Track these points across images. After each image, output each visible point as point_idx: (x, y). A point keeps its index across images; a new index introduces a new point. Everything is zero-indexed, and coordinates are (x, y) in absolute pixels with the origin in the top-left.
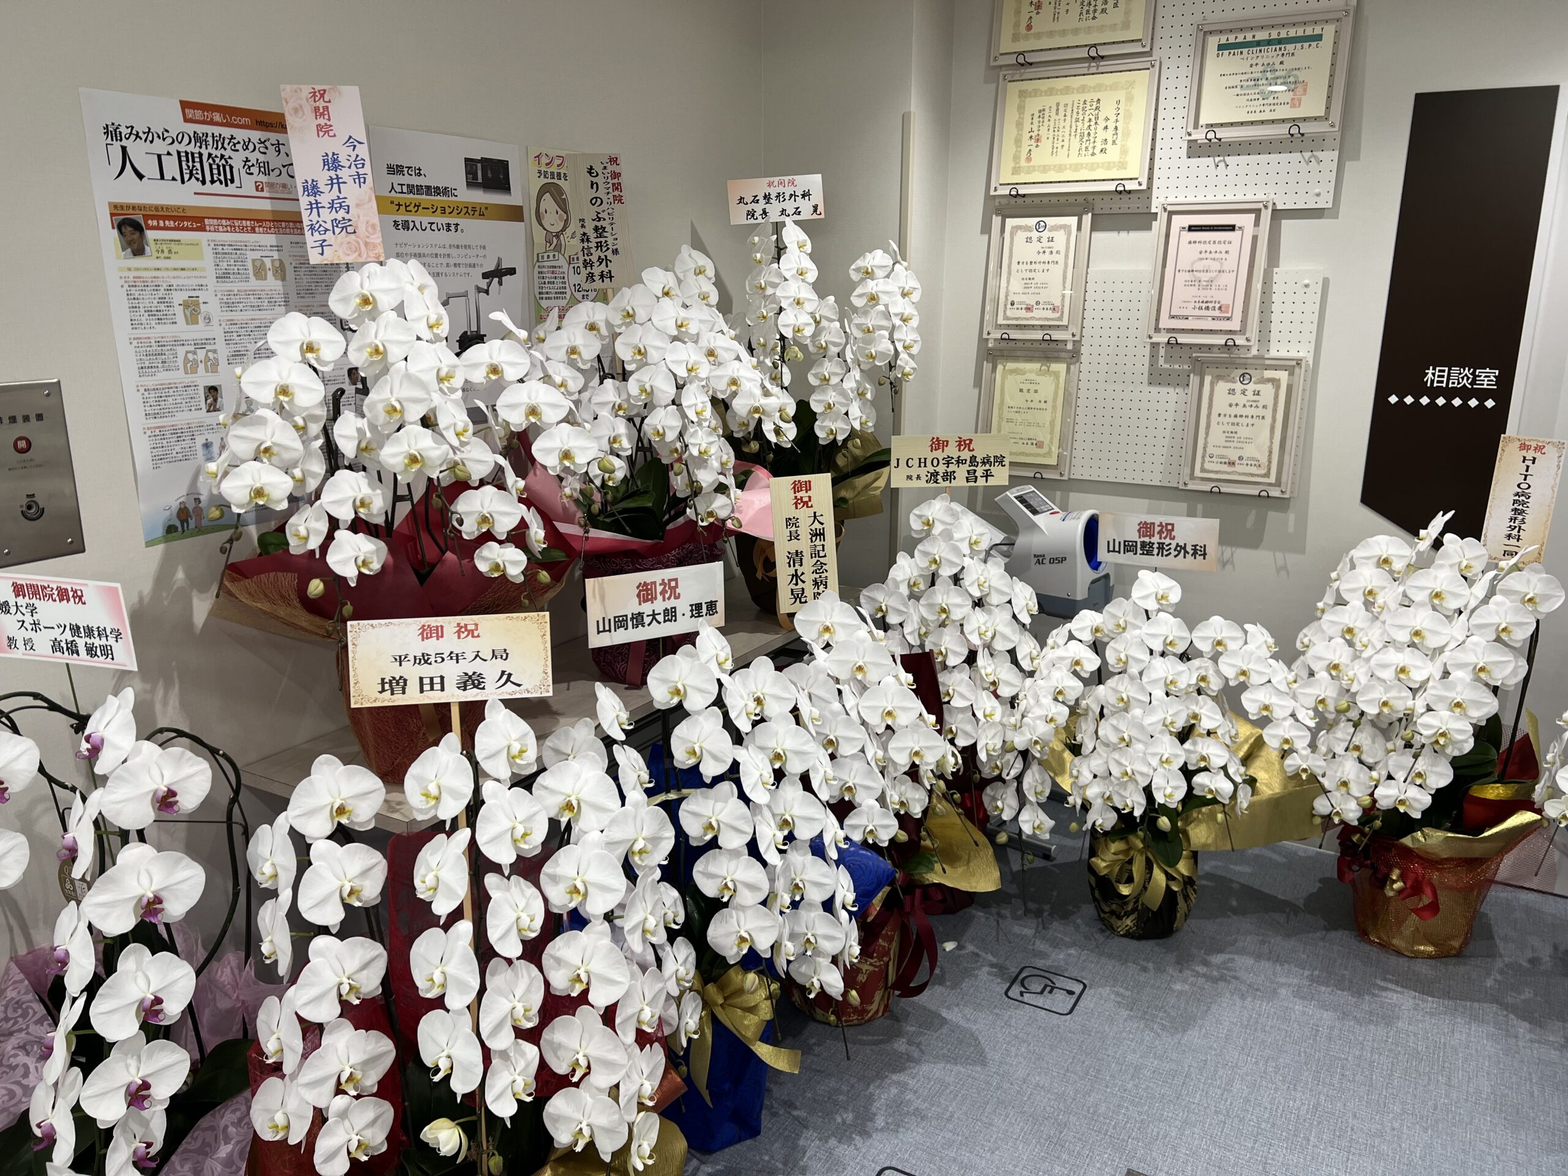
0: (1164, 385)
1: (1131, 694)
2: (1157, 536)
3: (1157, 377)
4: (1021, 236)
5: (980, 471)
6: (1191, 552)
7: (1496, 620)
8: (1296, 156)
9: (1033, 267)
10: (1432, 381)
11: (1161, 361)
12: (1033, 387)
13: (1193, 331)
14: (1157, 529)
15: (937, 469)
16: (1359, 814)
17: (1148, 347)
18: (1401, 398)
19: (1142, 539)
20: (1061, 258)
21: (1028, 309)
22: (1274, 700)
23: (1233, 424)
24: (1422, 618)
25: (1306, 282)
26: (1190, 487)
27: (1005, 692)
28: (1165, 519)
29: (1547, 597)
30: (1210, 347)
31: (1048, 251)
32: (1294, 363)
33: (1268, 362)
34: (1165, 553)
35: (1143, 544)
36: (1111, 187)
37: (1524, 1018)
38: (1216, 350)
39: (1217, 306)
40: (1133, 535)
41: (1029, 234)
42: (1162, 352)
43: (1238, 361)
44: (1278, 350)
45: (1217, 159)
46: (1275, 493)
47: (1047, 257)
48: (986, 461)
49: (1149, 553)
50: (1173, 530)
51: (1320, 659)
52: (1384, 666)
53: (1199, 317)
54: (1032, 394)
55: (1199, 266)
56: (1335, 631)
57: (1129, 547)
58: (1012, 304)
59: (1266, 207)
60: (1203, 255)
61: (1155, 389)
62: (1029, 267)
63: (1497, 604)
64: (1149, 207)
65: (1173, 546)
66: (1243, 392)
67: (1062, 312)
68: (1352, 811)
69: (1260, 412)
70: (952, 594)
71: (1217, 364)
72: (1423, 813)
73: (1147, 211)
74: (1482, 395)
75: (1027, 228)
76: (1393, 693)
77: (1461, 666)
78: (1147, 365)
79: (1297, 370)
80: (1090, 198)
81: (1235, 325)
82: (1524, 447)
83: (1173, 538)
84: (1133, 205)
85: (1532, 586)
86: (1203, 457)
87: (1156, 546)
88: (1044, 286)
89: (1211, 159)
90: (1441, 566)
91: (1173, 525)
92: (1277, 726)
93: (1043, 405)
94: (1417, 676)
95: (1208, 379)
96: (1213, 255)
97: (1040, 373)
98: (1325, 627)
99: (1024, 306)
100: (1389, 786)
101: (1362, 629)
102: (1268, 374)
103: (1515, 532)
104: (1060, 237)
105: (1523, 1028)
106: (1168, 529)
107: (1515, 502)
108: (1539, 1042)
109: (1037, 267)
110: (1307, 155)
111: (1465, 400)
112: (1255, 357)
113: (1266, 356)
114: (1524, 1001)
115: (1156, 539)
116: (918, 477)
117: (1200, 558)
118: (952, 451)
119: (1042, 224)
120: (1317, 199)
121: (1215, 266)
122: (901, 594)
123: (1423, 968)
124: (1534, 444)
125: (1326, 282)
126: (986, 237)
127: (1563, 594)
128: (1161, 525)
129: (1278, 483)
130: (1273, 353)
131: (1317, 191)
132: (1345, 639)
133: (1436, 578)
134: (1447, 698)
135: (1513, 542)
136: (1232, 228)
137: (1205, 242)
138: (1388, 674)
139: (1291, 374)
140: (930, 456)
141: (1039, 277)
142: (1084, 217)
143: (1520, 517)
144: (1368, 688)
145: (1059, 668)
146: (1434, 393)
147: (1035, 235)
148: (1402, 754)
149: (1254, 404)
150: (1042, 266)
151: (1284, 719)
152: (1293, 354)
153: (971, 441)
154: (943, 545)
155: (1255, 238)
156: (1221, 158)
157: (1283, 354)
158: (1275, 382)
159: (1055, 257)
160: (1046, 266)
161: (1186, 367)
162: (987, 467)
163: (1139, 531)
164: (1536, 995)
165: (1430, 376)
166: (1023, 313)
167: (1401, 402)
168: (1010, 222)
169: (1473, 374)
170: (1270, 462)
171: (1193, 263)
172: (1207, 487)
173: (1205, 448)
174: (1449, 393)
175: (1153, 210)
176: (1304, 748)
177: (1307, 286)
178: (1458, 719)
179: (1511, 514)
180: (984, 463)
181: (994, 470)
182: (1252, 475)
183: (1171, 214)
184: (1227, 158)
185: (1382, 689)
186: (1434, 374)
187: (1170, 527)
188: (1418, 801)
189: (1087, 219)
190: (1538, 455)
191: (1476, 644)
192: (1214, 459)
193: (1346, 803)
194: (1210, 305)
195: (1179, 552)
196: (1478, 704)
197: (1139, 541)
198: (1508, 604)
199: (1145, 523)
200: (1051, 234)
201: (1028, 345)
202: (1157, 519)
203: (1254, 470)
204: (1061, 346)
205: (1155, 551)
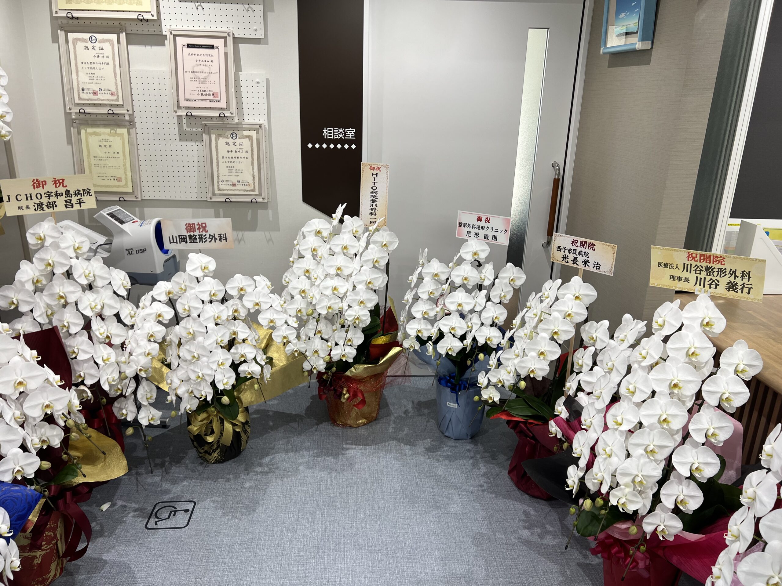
0: (189, 141)
1: (195, 329)
2: (197, 231)
3: (184, 136)
4: (80, 46)
5: (74, 200)
6: (218, 238)
7: (372, 257)
8: (240, 6)
9: (93, 66)
10: (327, 135)
11: (185, 126)
12: (108, 144)
13: (199, 108)
14: (197, 227)
15: (41, 201)
16: (325, 366)
17: (176, 118)
18: (314, 145)
19: (189, 234)
20: (110, 61)
21: (95, 93)
22: (275, 316)
23: (231, 162)
24: (340, 260)
25: (258, 80)
26: (213, 200)
27: (117, 341)
28: (201, 221)
29: (391, 243)
30: (211, 118)
31: (101, 56)
32: (258, 126)
33: (244, 126)
34: (204, 241)
35: (190, 237)
36: (134, 16)
37: (406, 444)
38: (215, 119)
39: (211, 93)
40: (184, 233)
41: (86, 44)
42: (184, 121)
43: (228, 126)
44: (249, 119)
45: (197, 4)
46: (260, 200)
47: (100, 60)
48: (77, 193)
49: (195, 242)
50: (206, 226)
51: (295, 288)
52: (326, 288)
53: (202, 100)
54: (108, 149)
55: (197, 69)
56: (300, 272)
57: (182, 239)
58: (83, 90)
59: (229, 35)
60: (198, 63)
61: (184, 143)
62: (90, 66)
63: (371, 249)
64: (161, 31)
65: (208, 236)
66: (234, 144)
67: (118, 96)
68: (321, 365)
69: (244, 154)
70: (66, 285)
71: (217, 128)
72: (354, 359)
73: (160, 33)
74: (350, 142)
75: (84, 40)
76: (332, 301)
77: (360, 282)
78: (177, 129)
79: (260, 130)
80: (123, 23)
81: (223, 105)
82: (372, 168)
83: (207, 232)
84: (151, 29)
85: (384, 238)
86: (218, 182)
87: (198, 237)
88: (102, 78)
89: (193, 4)
90: (345, 233)
91: (205, 224)
92: (279, 330)
93: (116, 155)
94: (342, 291)
95: (213, 137)
96: (204, 63)
97: (110, 135)
98: (295, 271)
99: (91, 92)
100: (337, 349)
101: (313, 270)
102: (246, 133)
103: (373, 211)
104: (107, 47)
105: (407, 449)
106: (203, 227)
107: (371, 196)
108: (415, 454)
109: (95, 66)
110: (247, 6)
111: (343, 145)
112: (237, 124)
113: (243, 123)
114: (405, 434)
115: (197, 233)
116: (28, 207)
117: (223, 242)
118: (50, 187)
119: (94, 38)
120: (256, 33)
121: (206, 69)
122: (27, 290)
123: (362, 431)
124: (376, 167)
125: (268, 81)
126: (57, 45)
127: (398, 240)
128: (198, 224)
129: (260, 195)
130: (246, 121)
131: (255, 28)
132: (306, 276)
133: (343, 239)
134: (356, 299)
135: (373, 216)
136: (212, 47)
137: (198, 55)
138: (329, 292)
139: (258, 133)
140: (34, 192)
141: (98, 73)
142: (121, 35)
143: (375, 204)
144: (320, 301)
145: (149, 321)
146: (328, 142)
147: (90, 45)
148: (341, 331)
149: (241, 150)
150: (98, 66)
151: (282, 326)
152: (257, 121)
153: (63, 180)
154: (53, 253)
155: (226, 54)
156: (199, 4)
157: (251, 121)
158: (250, 137)
159: (105, 60)
160: (101, 66)
161: (200, 130)
162: (79, 197)
163: (186, 229)
164: (410, 430)
165: (325, 133)
166: (92, 96)
167: (314, 147)
168: (71, 36)
169: (344, 131)
170: (254, 183)
171: (193, 67)
172: (223, 199)
173: (218, 177)
174: (335, 142)
175: (164, 33)
176: (294, 340)
177: (258, 83)
178: (362, 309)
179: (370, 203)
180: (76, 195)
181: (85, 198)
182: (246, 191)
183: (175, 36)
184: (202, 4)
185: (327, 300)
186: (327, 132)
187: (204, 225)
188: (350, 353)
189: (123, 36)
190: (378, 172)
191: (365, 270)
192: (224, 183)
193: (318, 362)
194: (208, 93)
195: (212, 239)
196: (370, 300)
197: (187, 235)
198: (376, 248)
199: (189, 224)
200: (102, 45)
201: (100, 117)
202: (196, 221)
203: (246, 188)
204: (121, 117)
205: (198, 240)
